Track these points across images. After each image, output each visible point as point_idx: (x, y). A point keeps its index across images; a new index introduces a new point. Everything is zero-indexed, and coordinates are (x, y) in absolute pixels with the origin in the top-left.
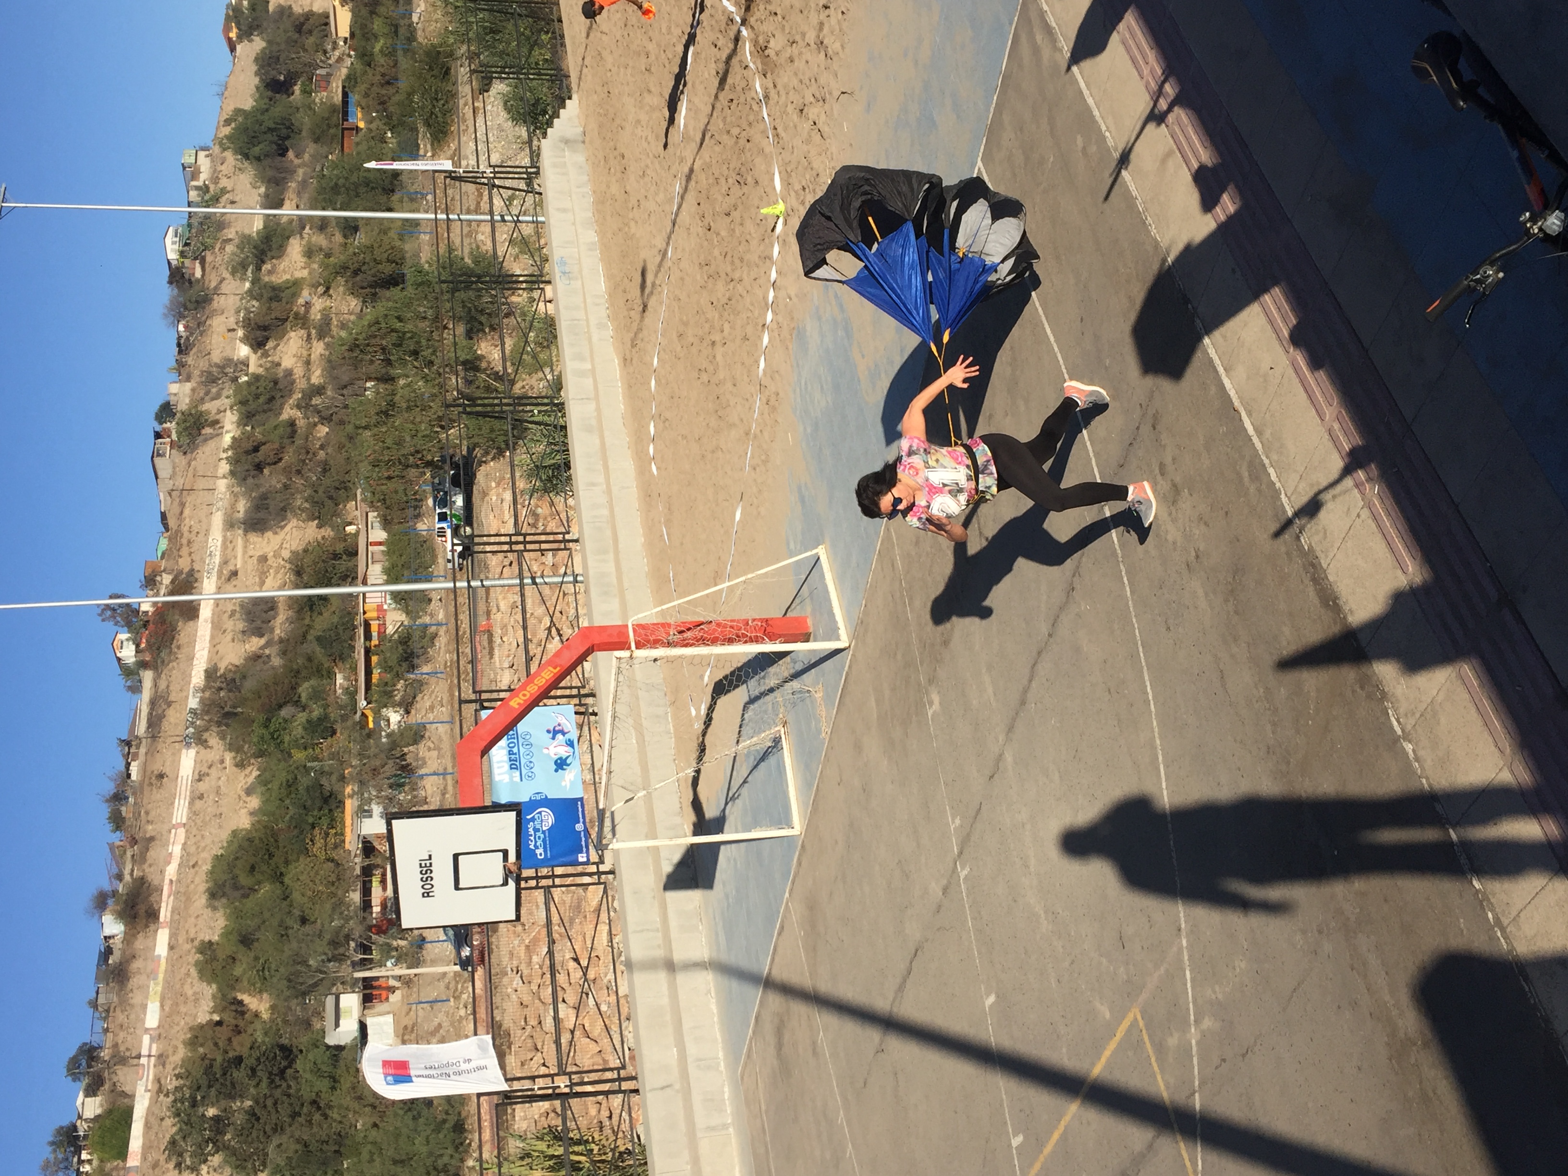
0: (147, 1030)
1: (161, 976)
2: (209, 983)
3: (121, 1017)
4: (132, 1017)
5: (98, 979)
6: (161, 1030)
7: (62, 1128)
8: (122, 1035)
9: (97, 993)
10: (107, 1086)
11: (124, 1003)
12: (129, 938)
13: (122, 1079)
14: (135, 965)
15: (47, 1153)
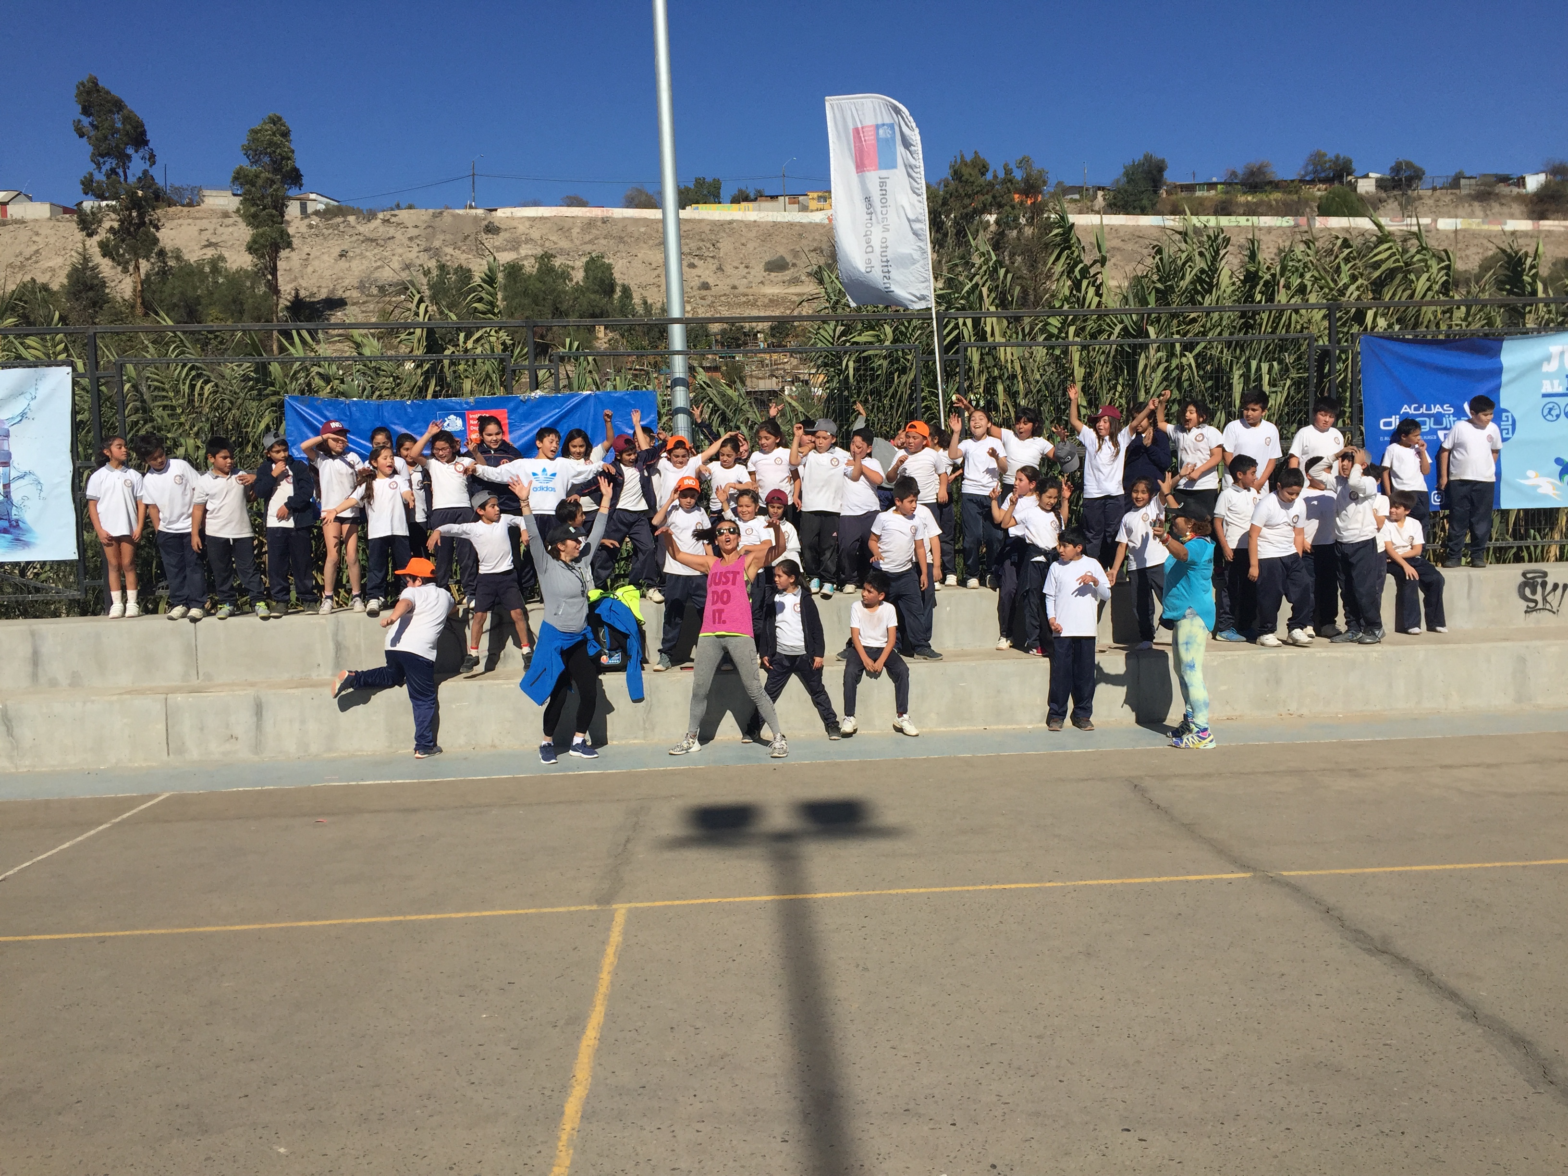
0: (1435, 221)
1: (1485, 227)
2: (1480, 266)
3: (1448, 199)
4: (1445, 209)
5: (1485, 175)
6: (1434, 232)
7: (1350, 162)
8: (1431, 202)
9: (1469, 178)
10: (1384, 195)
11: (1461, 199)
12: (1522, 199)
13: (1389, 207)
14: (1496, 207)
15: (1331, 155)
